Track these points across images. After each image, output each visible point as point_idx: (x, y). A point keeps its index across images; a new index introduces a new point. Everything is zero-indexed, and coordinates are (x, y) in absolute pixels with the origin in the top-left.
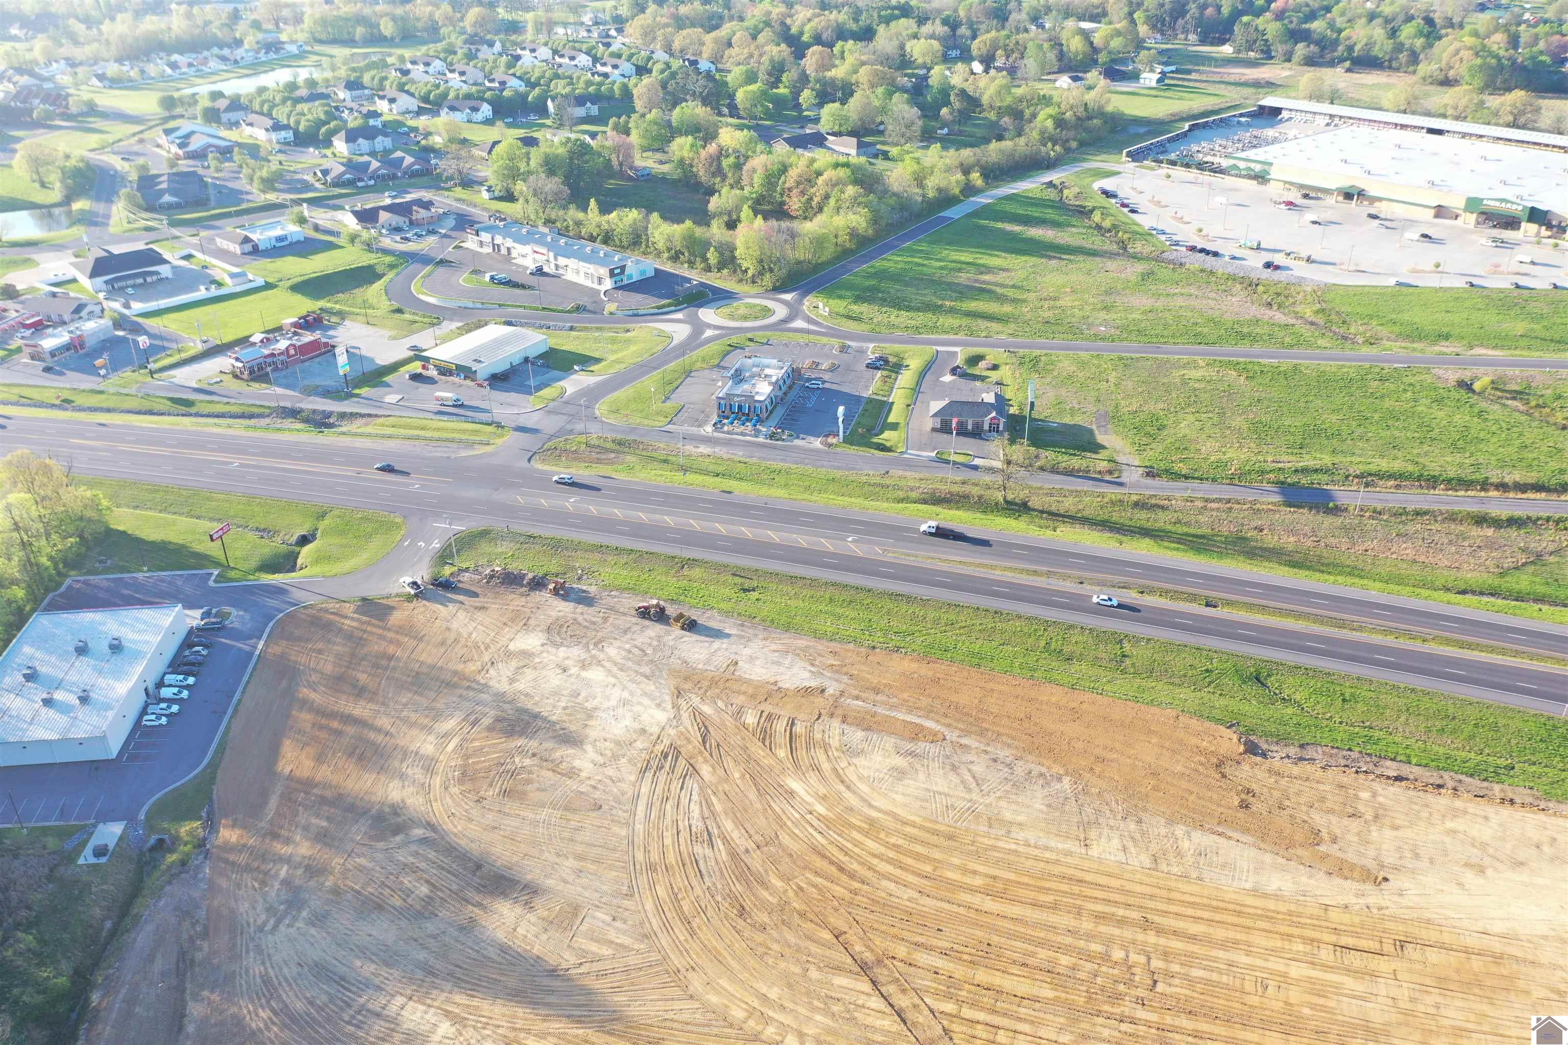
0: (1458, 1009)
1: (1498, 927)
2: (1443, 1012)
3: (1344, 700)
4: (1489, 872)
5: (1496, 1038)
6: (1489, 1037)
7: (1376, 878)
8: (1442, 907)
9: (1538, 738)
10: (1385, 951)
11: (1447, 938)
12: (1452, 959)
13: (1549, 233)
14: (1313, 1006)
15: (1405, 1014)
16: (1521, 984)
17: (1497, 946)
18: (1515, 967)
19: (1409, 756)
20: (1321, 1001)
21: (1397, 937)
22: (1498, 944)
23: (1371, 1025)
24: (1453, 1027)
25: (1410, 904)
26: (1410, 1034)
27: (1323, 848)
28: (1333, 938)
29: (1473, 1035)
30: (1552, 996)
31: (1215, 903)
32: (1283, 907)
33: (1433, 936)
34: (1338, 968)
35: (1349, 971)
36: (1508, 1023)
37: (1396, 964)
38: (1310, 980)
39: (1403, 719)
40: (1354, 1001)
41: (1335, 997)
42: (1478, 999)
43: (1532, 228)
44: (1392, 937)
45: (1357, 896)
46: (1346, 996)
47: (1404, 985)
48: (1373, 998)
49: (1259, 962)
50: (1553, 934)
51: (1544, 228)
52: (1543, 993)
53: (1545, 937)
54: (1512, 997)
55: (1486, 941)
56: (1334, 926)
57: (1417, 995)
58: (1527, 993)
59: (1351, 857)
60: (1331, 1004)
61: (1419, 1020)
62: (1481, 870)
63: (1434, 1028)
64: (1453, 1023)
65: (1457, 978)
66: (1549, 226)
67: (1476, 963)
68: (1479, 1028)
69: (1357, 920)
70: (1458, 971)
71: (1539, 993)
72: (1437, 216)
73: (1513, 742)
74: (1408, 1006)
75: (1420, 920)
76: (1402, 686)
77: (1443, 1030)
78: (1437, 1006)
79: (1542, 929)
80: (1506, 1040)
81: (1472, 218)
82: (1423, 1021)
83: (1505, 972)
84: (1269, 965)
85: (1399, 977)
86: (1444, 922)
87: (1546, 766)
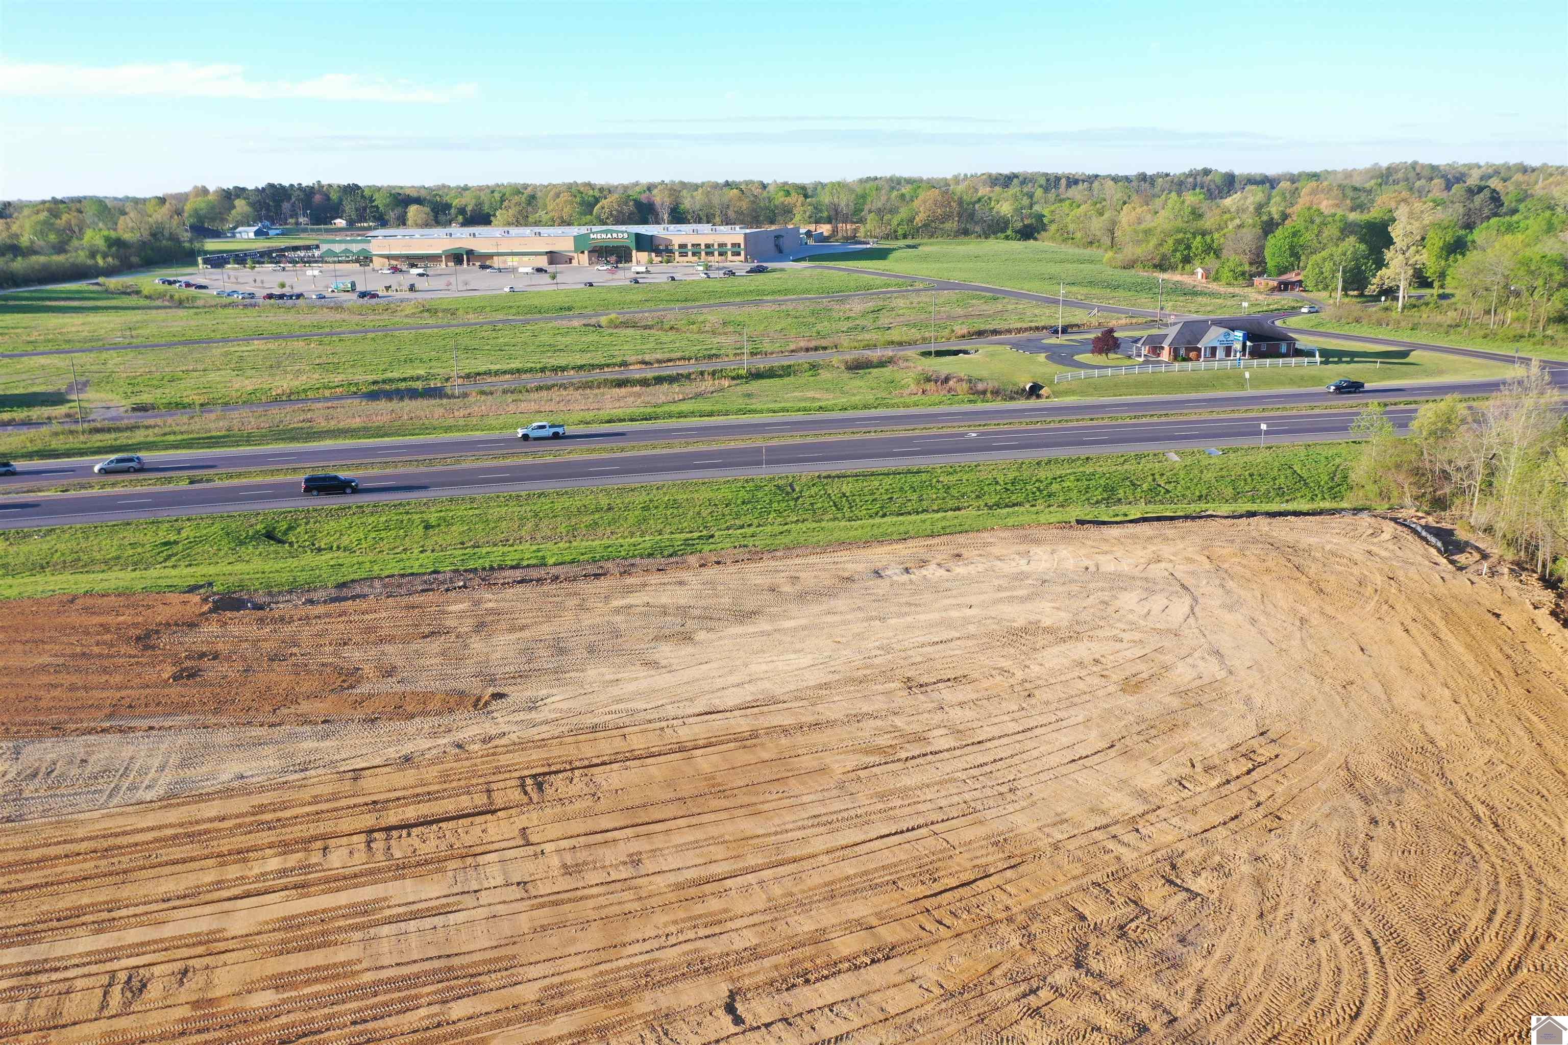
0: (681, 848)
1: (732, 698)
2: (649, 866)
3: (427, 527)
4: (701, 636)
5: (781, 870)
6: (767, 874)
7: (479, 699)
8: (620, 701)
9: (739, 502)
10: (499, 802)
11: (638, 743)
12: (653, 770)
13: (660, 259)
14: (279, 983)
15: (556, 903)
16: (808, 762)
17: (741, 723)
18: (784, 741)
19: (543, 558)
20: (318, 958)
21: (526, 773)
22: (742, 721)
23: (456, 961)
24: (679, 887)
25: (553, 716)
26: (573, 940)
27: (364, 689)
28: (369, 820)
29: (729, 883)
30: (871, 759)
31: (35, 854)
32: (240, 805)
33: (606, 747)
34: (380, 870)
35: (400, 870)
36: (799, 834)
37: (530, 818)
38: (288, 923)
39: (530, 525)
40: (412, 925)
41: (358, 935)
42: (724, 815)
43: (643, 256)
44: (517, 774)
45: (434, 735)
46: (389, 921)
47: (548, 847)
48: (469, 901)
49: (133, 936)
50: (837, 677)
51: (653, 255)
52: (852, 761)
53: (826, 686)
54: (794, 786)
55: (717, 724)
56: (368, 799)
57: (582, 856)
58: (823, 770)
59: (424, 684)
60: (341, 955)
61: (591, 903)
62: (687, 638)
63: (636, 906)
64: (672, 878)
65: (672, 795)
66: (658, 252)
67: (705, 762)
68: (740, 864)
69: (432, 773)
70: (669, 783)
71: (839, 764)
72: (551, 262)
73: (704, 513)
74: (564, 883)
75: (577, 731)
76: (523, 493)
77: (654, 902)
78: (635, 860)
79: (814, 678)
80: (806, 864)
81: (585, 258)
82: (602, 900)
83: (766, 756)
84: (168, 931)
85: (533, 838)
86: (627, 721)
87: (759, 526)
